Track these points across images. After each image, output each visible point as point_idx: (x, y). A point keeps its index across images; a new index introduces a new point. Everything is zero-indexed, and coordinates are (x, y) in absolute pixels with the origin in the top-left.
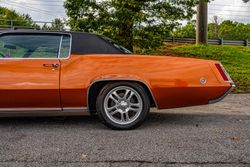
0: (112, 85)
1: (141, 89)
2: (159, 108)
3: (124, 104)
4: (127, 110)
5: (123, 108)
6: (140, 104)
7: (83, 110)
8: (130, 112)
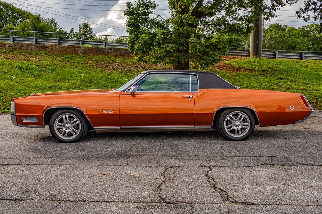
0: (230, 110)
1: (249, 113)
2: (261, 126)
3: (237, 123)
4: (240, 127)
5: (237, 126)
6: (248, 123)
7: (209, 127)
8: (241, 129)
